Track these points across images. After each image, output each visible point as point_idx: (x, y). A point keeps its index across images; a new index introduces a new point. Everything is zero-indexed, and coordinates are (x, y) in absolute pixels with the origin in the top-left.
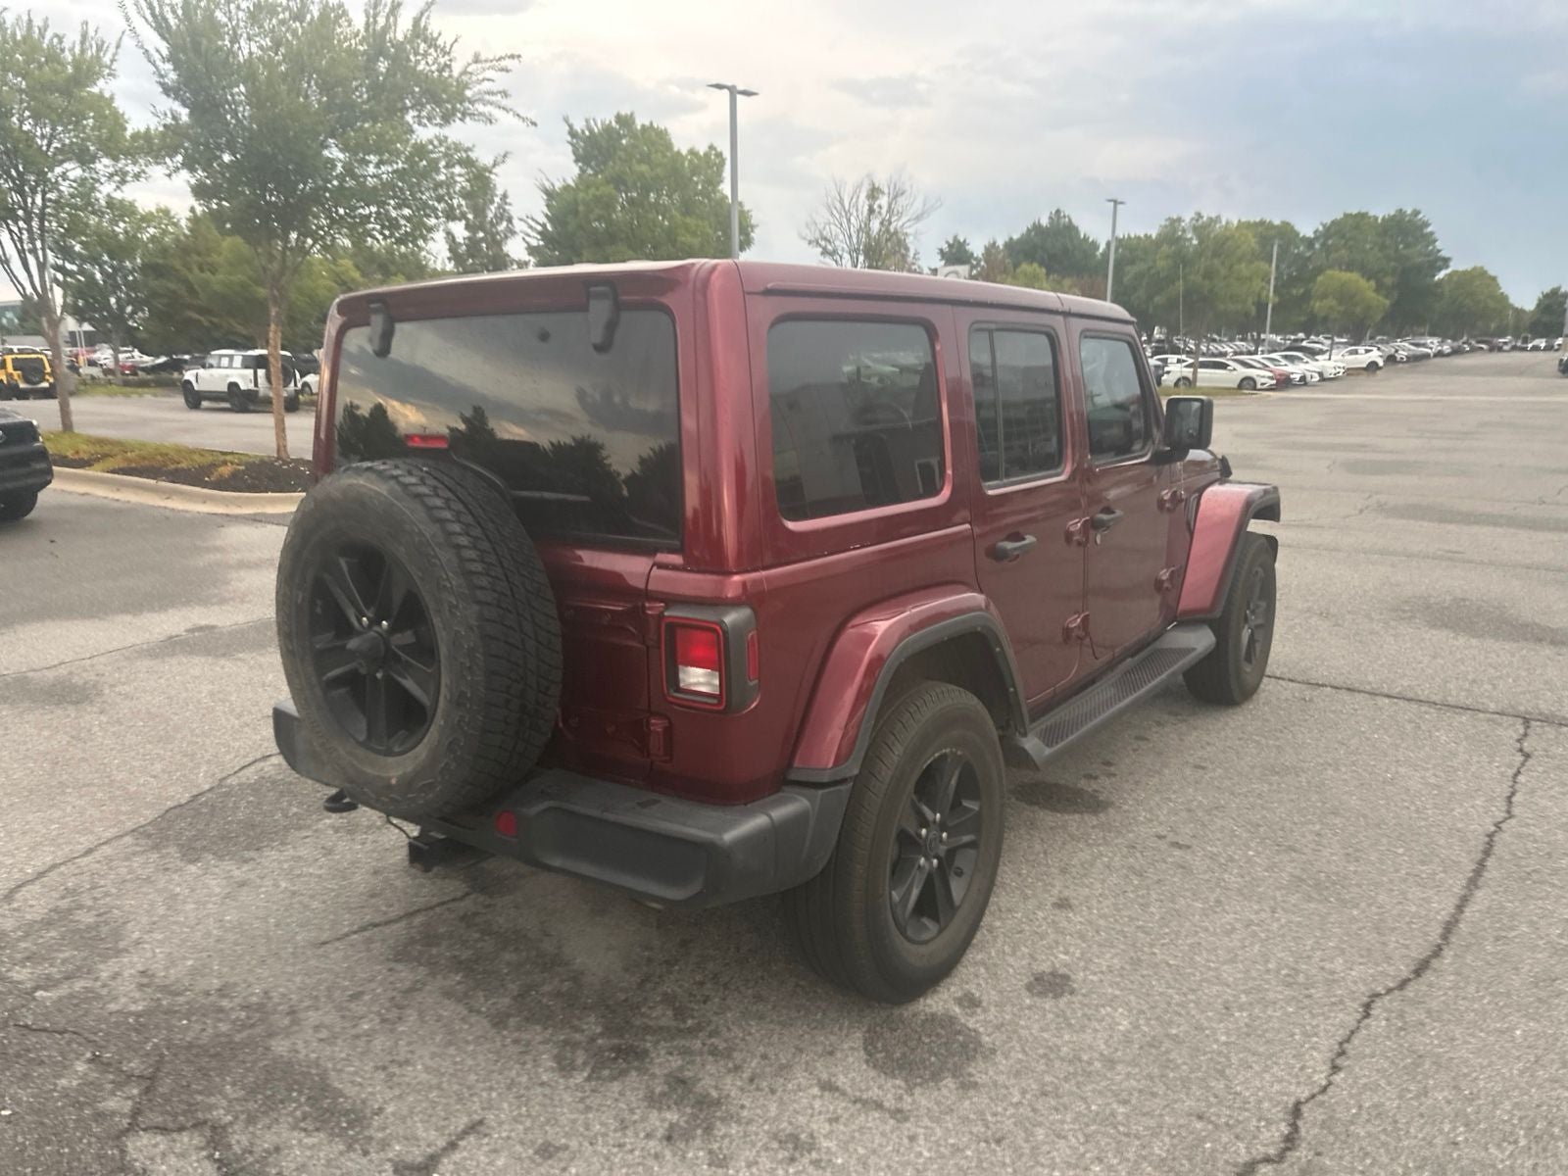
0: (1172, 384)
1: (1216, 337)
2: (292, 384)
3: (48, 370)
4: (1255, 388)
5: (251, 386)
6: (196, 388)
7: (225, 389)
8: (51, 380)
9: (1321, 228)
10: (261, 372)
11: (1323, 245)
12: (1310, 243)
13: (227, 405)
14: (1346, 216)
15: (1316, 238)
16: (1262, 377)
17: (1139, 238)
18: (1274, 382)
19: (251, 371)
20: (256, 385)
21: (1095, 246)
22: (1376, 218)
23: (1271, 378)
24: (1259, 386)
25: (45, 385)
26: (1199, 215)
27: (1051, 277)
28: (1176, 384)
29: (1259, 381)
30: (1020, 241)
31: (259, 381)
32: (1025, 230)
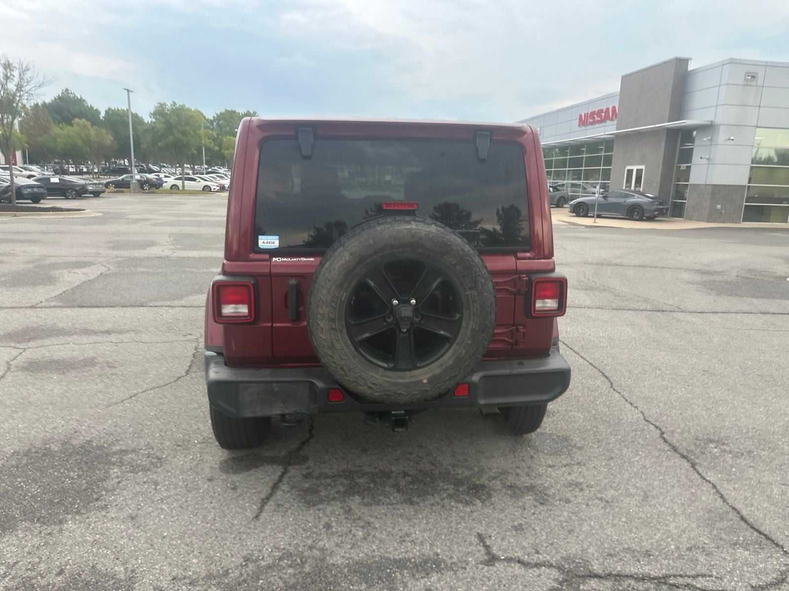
0: (169, 188)
1: (165, 165)
4: (211, 191)
9: (216, 116)
11: (218, 124)
12: (212, 122)
14: (227, 111)
15: (214, 120)
16: (214, 186)
17: (124, 110)
18: (219, 188)
21: (98, 112)
22: (239, 113)
23: (218, 186)
24: (212, 190)
26: (175, 104)
27: (94, 127)
28: (171, 188)
29: (213, 188)
30: (50, 104)
32: (53, 99)
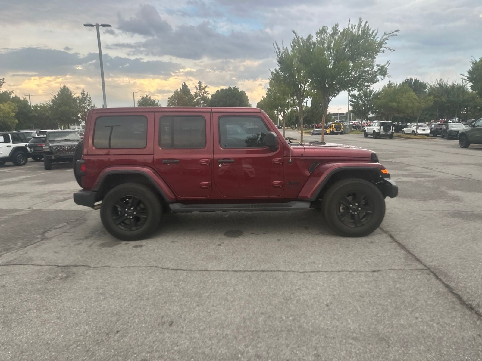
2: (391, 131)
3: (342, 127)
5: (378, 131)
6: (367, 132)
7: (372, 132)
8: (342, 130)
10: (382, 127)
13: (372, 136)
19: (379, 127)
20: (380, 131)
25: (341, 131)
31: (381, 130)
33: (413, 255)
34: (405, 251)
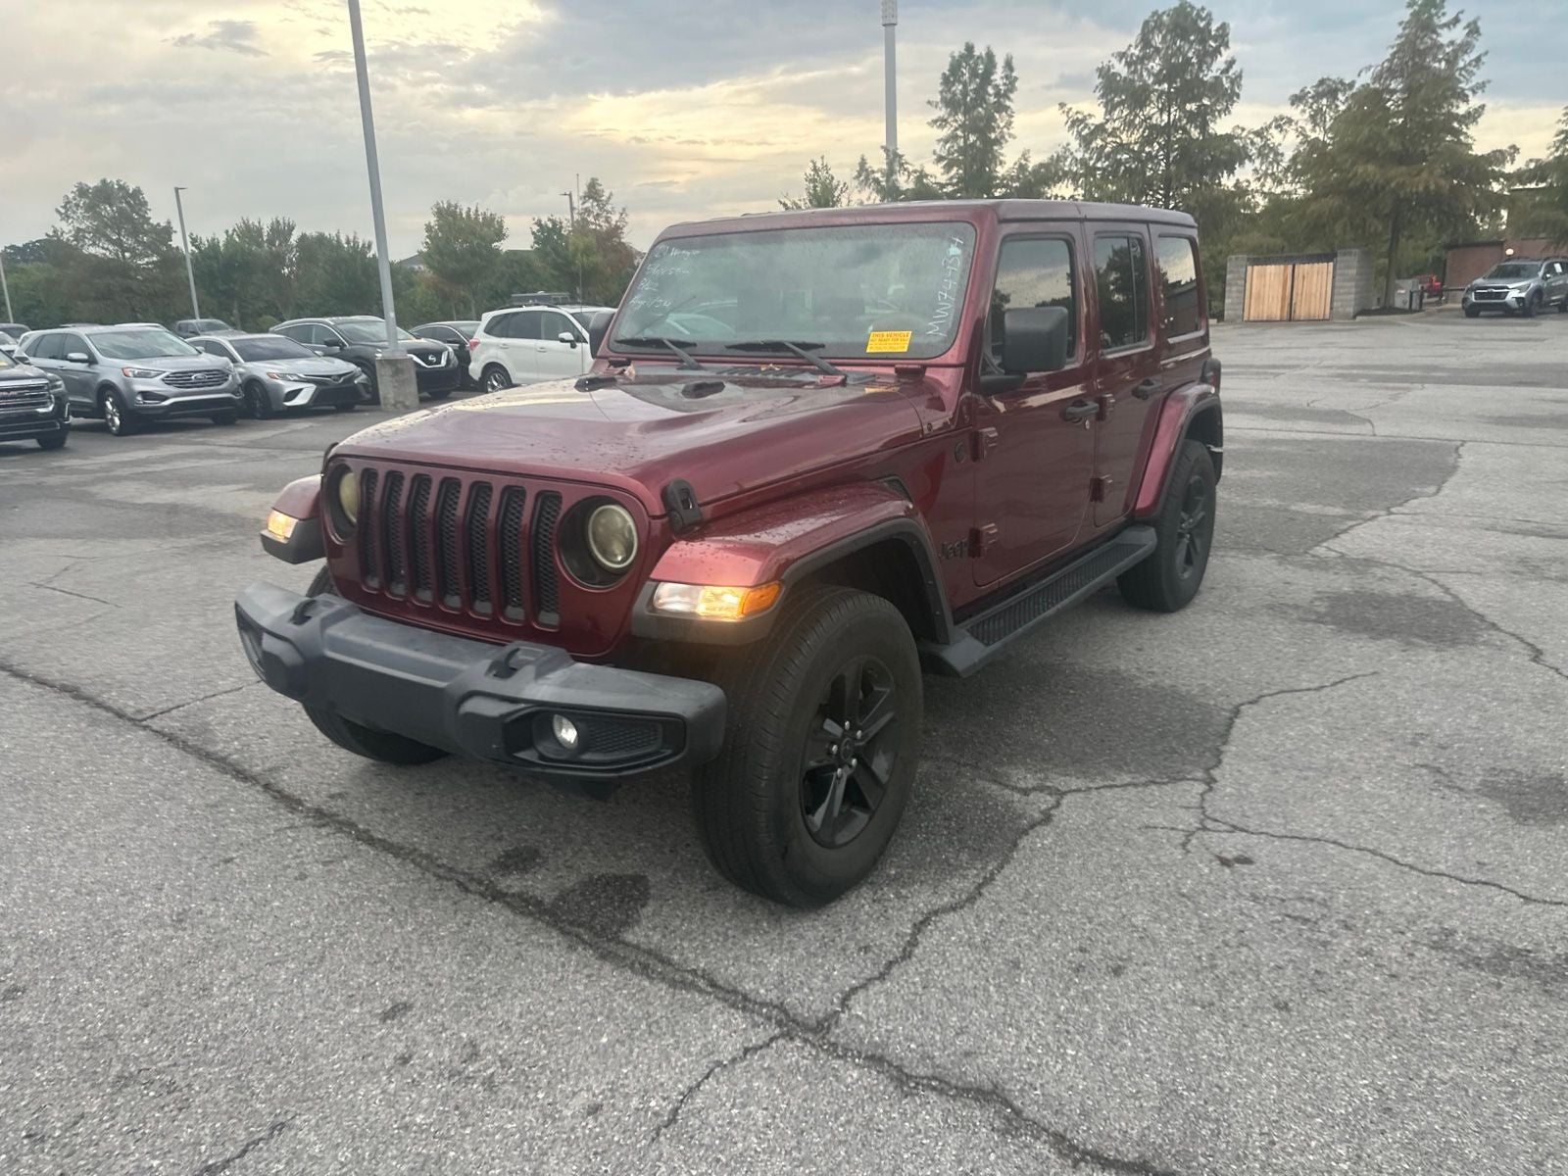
33: (185, 746)
34: (216, 753)
